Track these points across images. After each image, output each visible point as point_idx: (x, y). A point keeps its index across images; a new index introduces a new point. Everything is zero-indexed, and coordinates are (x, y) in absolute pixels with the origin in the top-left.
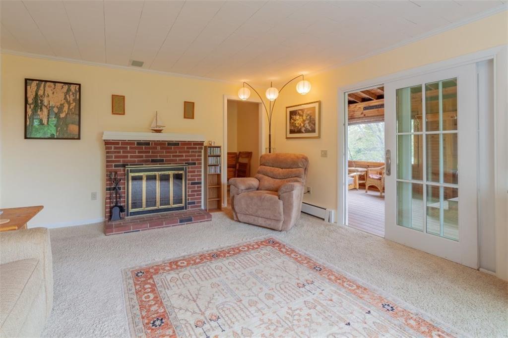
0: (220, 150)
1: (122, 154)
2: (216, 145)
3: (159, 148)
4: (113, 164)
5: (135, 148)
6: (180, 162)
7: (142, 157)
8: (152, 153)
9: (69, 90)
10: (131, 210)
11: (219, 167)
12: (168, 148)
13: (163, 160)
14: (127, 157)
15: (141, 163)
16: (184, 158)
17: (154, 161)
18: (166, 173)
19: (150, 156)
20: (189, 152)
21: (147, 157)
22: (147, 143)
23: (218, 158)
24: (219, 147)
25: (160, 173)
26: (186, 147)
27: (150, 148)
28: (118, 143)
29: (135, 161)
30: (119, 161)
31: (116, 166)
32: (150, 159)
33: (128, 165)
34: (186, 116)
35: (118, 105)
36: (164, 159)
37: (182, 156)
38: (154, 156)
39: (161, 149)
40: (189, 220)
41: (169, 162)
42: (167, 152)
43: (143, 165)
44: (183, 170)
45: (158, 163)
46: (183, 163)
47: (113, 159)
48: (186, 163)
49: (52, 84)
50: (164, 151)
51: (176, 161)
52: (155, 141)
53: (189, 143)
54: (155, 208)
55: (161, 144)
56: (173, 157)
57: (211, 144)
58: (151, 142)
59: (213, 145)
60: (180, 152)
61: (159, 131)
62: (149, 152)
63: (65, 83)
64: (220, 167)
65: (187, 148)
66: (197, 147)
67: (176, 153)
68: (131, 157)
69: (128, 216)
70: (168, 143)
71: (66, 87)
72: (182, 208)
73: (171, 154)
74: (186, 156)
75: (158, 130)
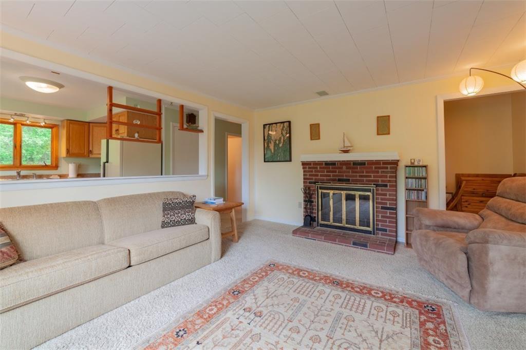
0: (426, 170)
1: (314, 173)
2: (421, 164)
3: (344, 167)
4: (308, 181)
5: (323, 168)
6: (367, 183)
7: (330, 176)
8: (338, 173)
9: (284, 127)
10: (321, 222)
11: (423, 193)
12: (353, 168)
13: (349, 179)
14: (317, 175)
15: (329, 181)
16: (372, 179)
17: (339, 180)
18: (352, 193)
19: (337, 176)
20: (378, 172)
21: (333, 176)
22: (333, 164)
23: (423, 181)
24: (425, 167)
25: (345, 192)
26: (374, 166)
27: (337, 168)
28: (310, 164)
29: (323, 180)
30: (312, 179)
31: (310, 183)
32: (337, 178)
33: (318, 182)
34: (380, 132)
35: (315, 132)
36: (351, 178)
37: (370, 176)
38: (339, 176)
39: (347, 169)
40: (364, 245)
41: (356, 182)
42: (353, 172)
43: (330, 183)
44: (370, 191)
45: (344, 182)
46: (371, 185)
47: (308, 177)
48: (374, 185)
49: (275, 125)
50: (351, 171)
51: (363, 181)
52: (340, 161)
53: (377, 162)
54: (341, 225)
55: (347, 163)
56: (359, 177)
57: (413, 163)
58: (336, 162)
59: (416, 164)
60: (367, 172)
61: (346, 152)
62: (335, 172)
63: (281, 123)
64: (426, 193)
65: (376, 168)
66: (389, 166)
67: (363, 173)
68: (321, 176)
69: (318, 226)
70: (353, 163)
71: (282, 125)
72: (369, 232)
73: (358, 174)
74: (374, 177)
75: (346, 150)
